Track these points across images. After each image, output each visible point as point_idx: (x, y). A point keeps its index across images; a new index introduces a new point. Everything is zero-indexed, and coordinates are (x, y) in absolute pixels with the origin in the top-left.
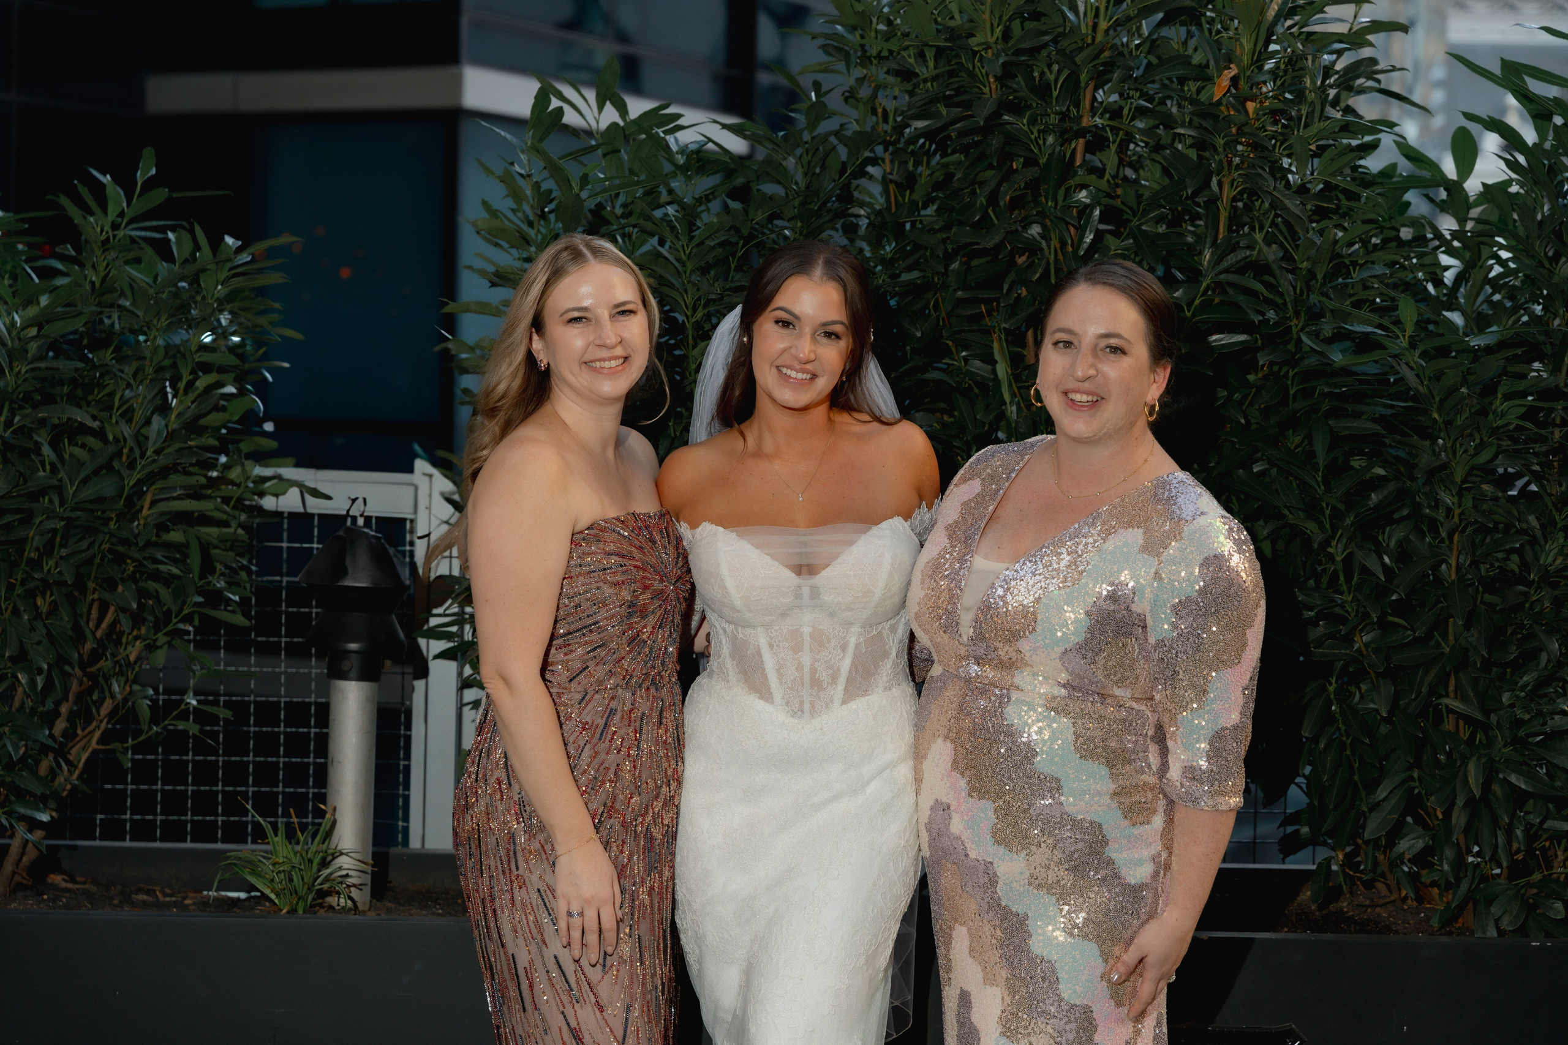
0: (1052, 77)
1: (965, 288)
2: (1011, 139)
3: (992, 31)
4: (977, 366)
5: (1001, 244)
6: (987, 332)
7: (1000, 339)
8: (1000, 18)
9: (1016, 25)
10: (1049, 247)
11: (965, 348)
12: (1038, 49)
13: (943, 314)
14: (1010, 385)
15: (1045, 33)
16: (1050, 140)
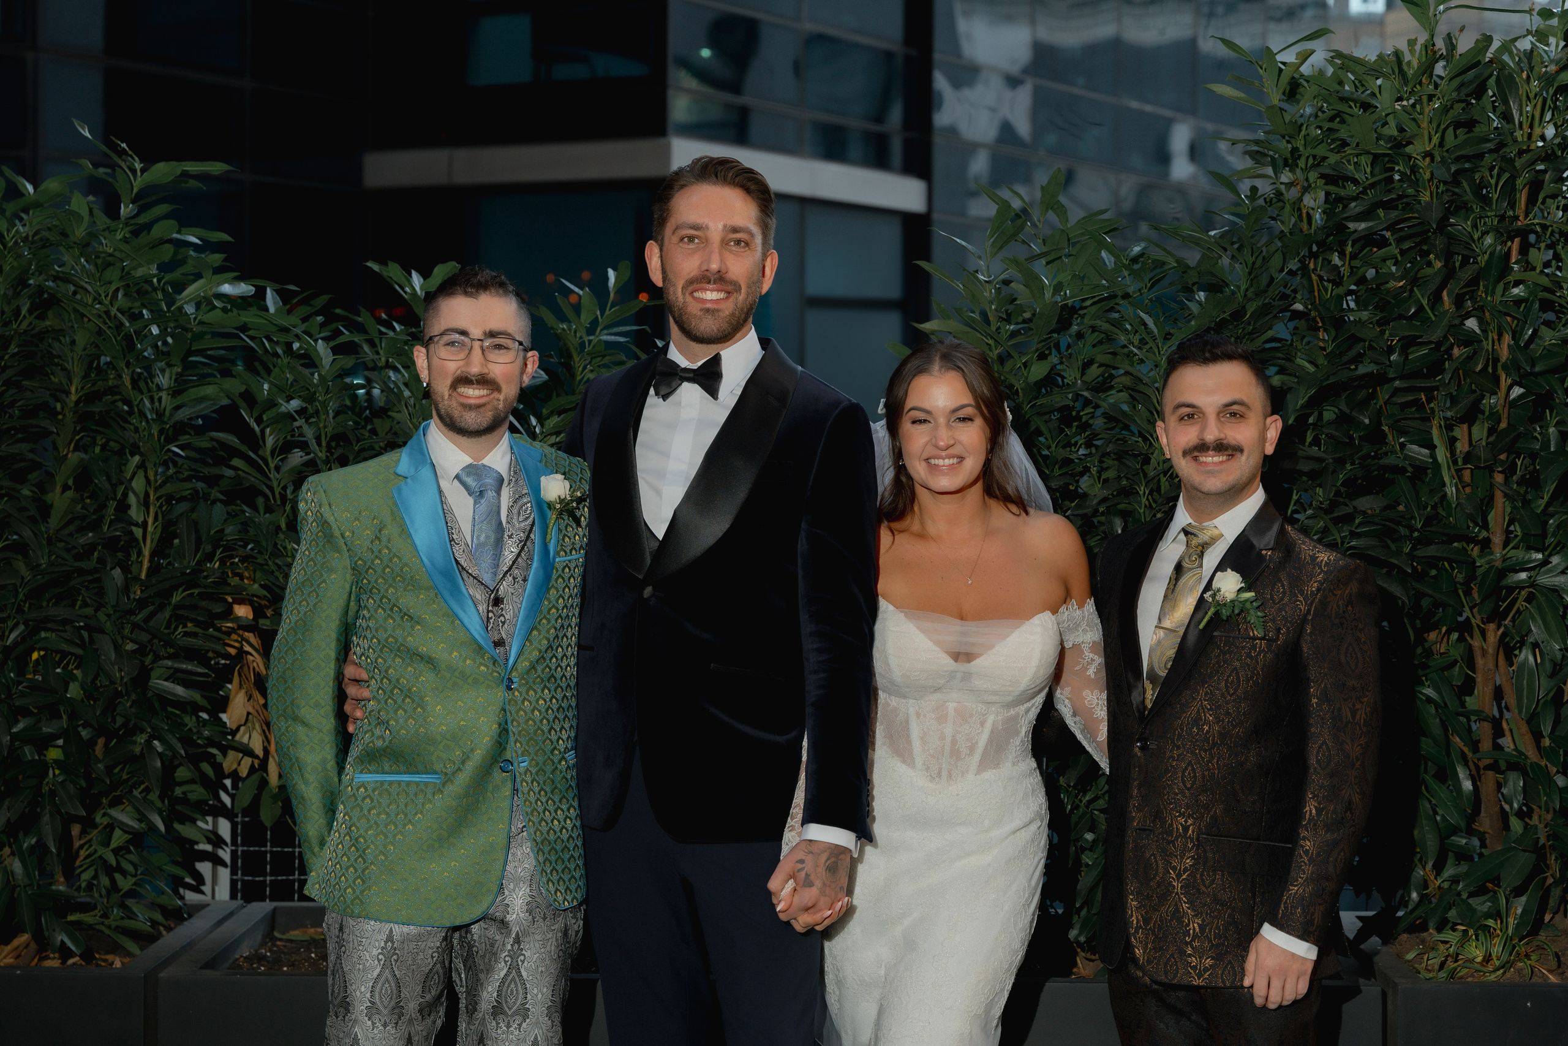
0: (1493, 182)
1: (1402, 377)
2: (1452, 239)
3: (1430, 139)
4: (1418, 452)
5: (1445, 337)
6: (1427, 419)
7: (1440, 426)
8: (1439, 126)
9: (1450, 131)
10: (1487, 339)
11: (1402, 432)
12: (1481, 156)
13: (1381, 402)
14: (1449, 468)
15: (1487, 140)
16: (1489, 240)
